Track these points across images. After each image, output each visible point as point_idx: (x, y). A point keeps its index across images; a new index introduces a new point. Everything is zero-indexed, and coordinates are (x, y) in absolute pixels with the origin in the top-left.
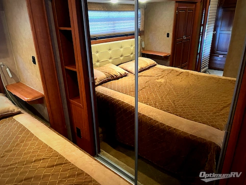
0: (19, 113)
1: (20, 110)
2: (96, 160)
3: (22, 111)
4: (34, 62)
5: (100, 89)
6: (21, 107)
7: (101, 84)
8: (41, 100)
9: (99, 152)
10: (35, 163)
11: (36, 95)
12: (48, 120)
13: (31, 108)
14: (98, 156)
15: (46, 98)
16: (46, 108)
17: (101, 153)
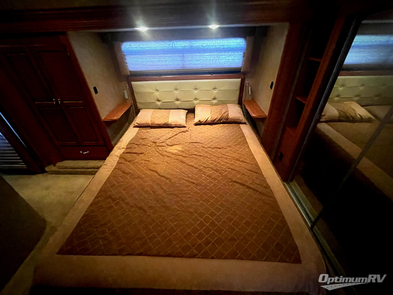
0: (245, 123)
1: (246, 121)
2: (284, 185)
3: (247, 123)
4: (271, 87)
5: (323, 127)
6: (247, 119)
7: (326, 122)
8: (263, 119)
9: (291, 181)
10: (242, 162)
11: (262, 115)
12: (261, 137)
13: (254, 123)
14: (288, 183)
15: (267, 119)
16: (264, 127)
17: (292, 183)
